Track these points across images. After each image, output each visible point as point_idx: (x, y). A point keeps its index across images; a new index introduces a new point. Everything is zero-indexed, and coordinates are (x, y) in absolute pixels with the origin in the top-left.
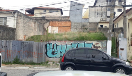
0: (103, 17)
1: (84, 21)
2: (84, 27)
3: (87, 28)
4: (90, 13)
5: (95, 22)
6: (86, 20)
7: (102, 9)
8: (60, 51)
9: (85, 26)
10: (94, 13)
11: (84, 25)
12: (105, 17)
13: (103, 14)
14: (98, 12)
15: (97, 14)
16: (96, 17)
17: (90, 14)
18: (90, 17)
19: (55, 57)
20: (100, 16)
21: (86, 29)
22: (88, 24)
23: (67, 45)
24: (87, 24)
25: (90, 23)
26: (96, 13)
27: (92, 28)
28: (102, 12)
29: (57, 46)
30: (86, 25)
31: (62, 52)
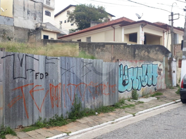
0: (36, 20)
1: (5, 23)
2: (4, 33)
3: (10, 36)
4: (15, 6)
5: (24, 27)
6: (9, 20)
7: (35, 4)
8: (131, 79)
9: (6, 32)
10: (23, 10)
11: (4, 30)
12: (40, 21)
13: (38, 16)
14: (29, 10)
15: (28, 13)
16: (26, 18)
17: (15, 10)
18: (15, 15)
19: (127, 90)
20: (33, 17)
21: (10, 39)
22: (13, 30)
23: (138, 67)
24: (10, 28)
25: (17, 28)
26: (26, 11)
27: (20, 38)
28: (35, 11)
29: (128, 69)
30: (8, 31)
31: (133, 80)
